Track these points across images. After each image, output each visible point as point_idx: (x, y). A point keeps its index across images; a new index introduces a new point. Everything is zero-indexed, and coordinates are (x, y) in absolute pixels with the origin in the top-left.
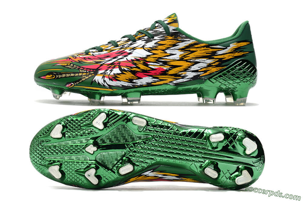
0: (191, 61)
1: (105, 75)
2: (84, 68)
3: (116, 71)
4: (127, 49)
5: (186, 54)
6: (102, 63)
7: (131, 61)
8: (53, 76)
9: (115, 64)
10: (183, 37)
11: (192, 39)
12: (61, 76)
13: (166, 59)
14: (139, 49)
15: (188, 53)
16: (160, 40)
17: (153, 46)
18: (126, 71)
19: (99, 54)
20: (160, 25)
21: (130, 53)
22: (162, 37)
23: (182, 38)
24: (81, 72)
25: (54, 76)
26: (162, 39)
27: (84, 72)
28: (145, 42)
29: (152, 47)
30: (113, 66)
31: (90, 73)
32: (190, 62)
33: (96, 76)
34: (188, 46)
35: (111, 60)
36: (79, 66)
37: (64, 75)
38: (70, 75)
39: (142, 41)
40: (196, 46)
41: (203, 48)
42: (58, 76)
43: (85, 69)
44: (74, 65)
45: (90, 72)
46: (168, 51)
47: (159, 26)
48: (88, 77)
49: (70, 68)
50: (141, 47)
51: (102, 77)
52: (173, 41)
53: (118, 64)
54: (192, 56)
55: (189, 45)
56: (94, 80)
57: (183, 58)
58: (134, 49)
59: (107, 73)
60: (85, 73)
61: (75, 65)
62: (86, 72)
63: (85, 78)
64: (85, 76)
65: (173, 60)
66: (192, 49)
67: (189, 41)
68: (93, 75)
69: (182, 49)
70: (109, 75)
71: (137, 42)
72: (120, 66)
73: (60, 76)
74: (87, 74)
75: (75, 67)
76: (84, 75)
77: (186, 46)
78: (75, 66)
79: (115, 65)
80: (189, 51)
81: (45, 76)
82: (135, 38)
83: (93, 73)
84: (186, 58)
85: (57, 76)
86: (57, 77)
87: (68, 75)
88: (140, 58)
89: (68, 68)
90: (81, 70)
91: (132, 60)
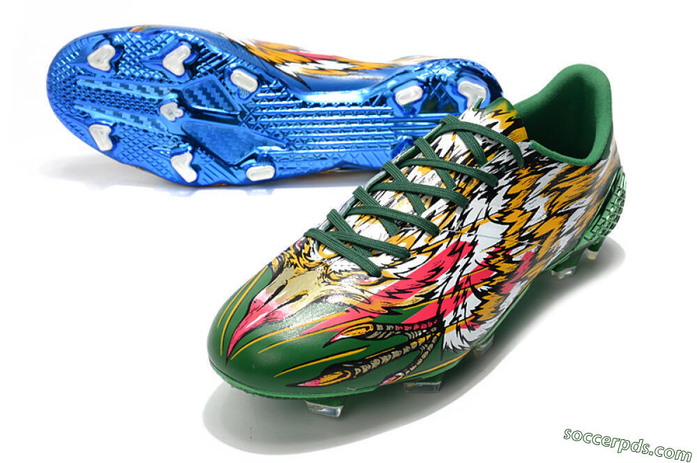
0: (562, 211)
1: (459, 324)
2: (412, 325)
3: (472, 301)
4: (462, 234)
5: (553, 198)
6: (438, 295)
7: (485, 264)
8: (346, 374)
9: (462, 284)
10: (545, 161)
11: (561, 163)
12: (369, 366)
13: (529, 226)
14: (483, 223)
15: (555, 196)
16: (510, 186)
17: (502, 206)
18: (487, 292)
19: (411, 269)
20: (488, 141)
21: (474, 244)
22: (510, 176)
23: (543, 164)
24: (412, 341)
25: (348, 374)
26: (513, 180)
27: (419, 337)
28: (485, 200)
29: (501, 208)
30: (462, 292)
31: (432, 333)
32: (562, 214)
33: (445, 335)
34: (555, 179)
35: (450, 278)
36: (399, 325)
37: (375, 363)
38: (390, 356)
39: (479, 199)
40: (570, 176)
41: (582, 178)
42: (361, 369)
43: (416, 327)
44: (384, 325)
45: (428, 329)
46: (528, 207)
47: (489, 144)
48: (431, 346)
49: (383, 338)
50: (485, 218)
51: (455, 331)
52: (530, 177)
53: (468, 284)
54: (563, 198)
55: (557, 176)
56: (444, 347)
57: (550, 211)
58: (474, 228)
59: (461, 316)
60: (421, 337)
61: (389, 324)
62: (424, 335)
63: (426, 350)
64: (426, 345)
65: (539, 224)
66: (561, 186)
67: (555, 167)
68: (438, 334)
69: (546, 192)
70: (465, 318)
71: (471, 206)
72: (474, 285)
73: (365, 369)
74: (428, 337)
75: (392, 330)
76: (423, 344)
77: (551, 182)
78: (389, 328)
79: (464, 289)
80: (557, 189)
81: (318, 378)
82: (464, 194)
83: (435, 329)
84: (555, 207)
85: (356, 369)
86: (357, 373)
87: (385, 359)
88: (494, 246)
89: (375, 339)
90: (409, 332)
91: (487, 260)
